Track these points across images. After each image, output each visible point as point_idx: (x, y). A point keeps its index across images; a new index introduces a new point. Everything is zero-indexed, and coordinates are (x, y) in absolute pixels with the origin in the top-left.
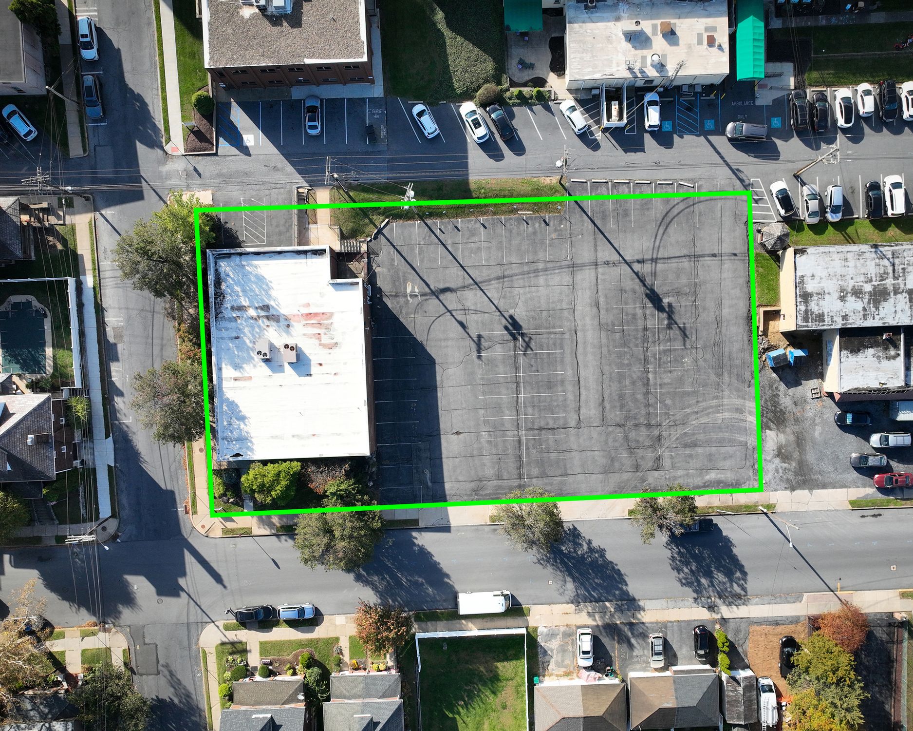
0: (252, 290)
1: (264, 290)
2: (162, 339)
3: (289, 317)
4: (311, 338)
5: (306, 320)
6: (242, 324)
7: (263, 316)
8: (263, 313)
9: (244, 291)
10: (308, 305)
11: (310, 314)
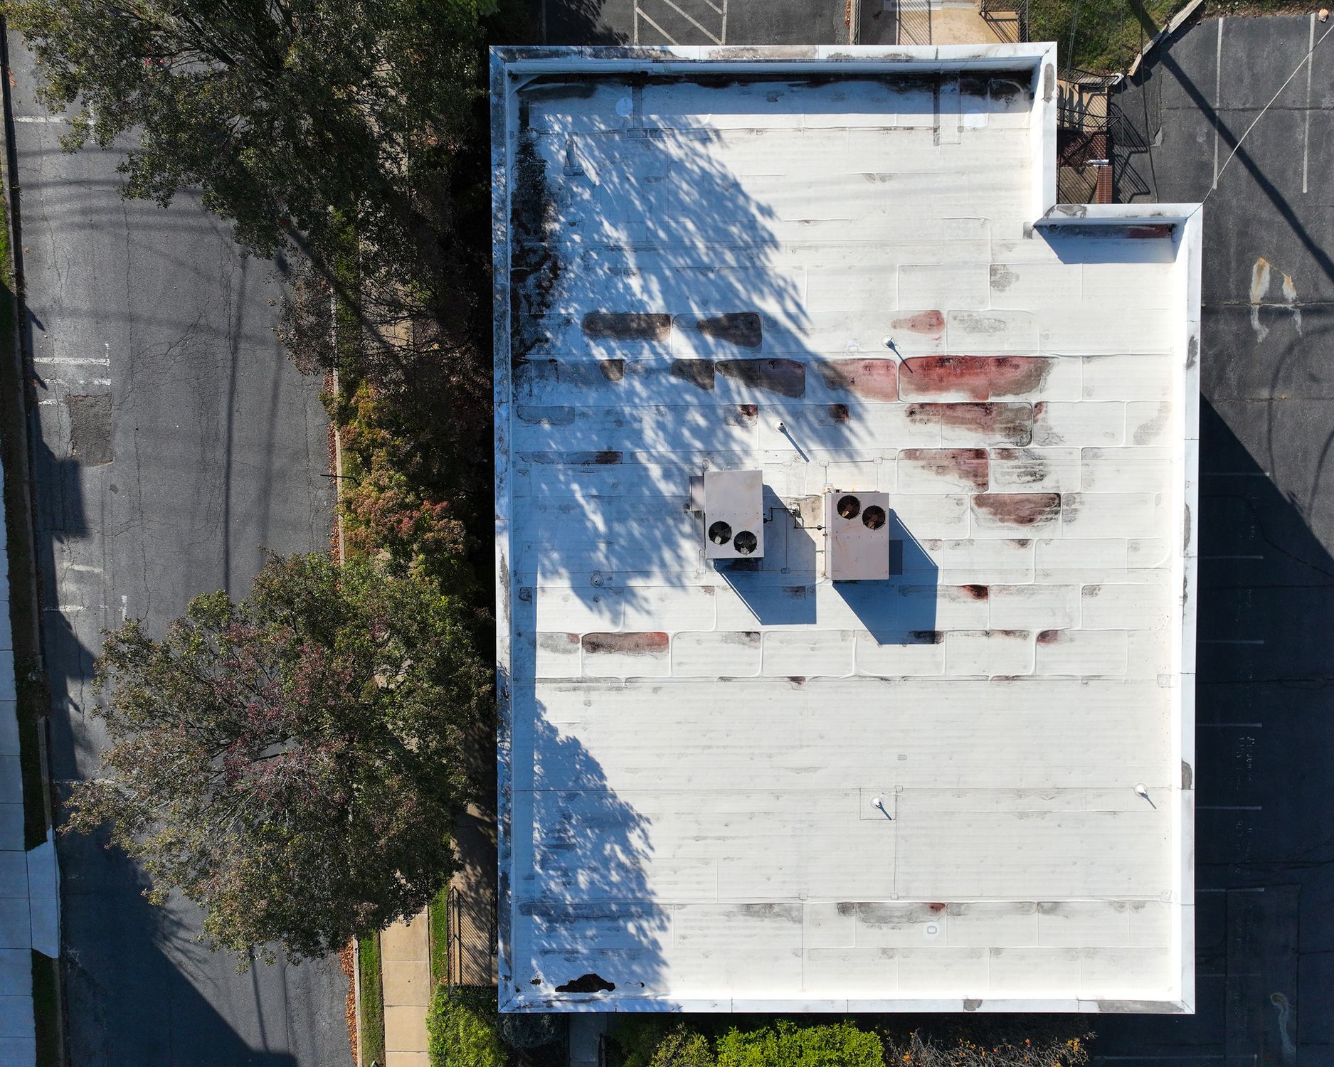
0: (679, 245)
1: (733, 248)
2: (269, 448)
3: (847, 371)
4: (941, 469)
5: (923, 388)
6: (631, 393)
7: (725, 366)
8: (725, 352)
9: (645, 247)
10: (934, 321)
11: (942, 361)
